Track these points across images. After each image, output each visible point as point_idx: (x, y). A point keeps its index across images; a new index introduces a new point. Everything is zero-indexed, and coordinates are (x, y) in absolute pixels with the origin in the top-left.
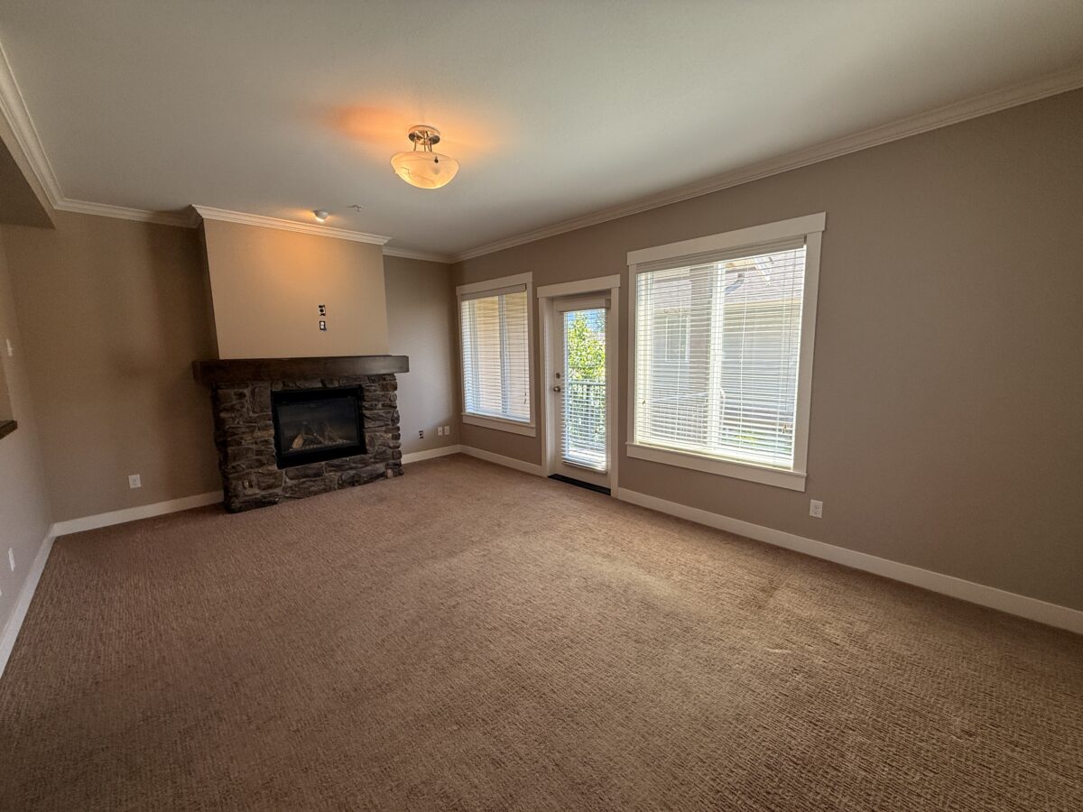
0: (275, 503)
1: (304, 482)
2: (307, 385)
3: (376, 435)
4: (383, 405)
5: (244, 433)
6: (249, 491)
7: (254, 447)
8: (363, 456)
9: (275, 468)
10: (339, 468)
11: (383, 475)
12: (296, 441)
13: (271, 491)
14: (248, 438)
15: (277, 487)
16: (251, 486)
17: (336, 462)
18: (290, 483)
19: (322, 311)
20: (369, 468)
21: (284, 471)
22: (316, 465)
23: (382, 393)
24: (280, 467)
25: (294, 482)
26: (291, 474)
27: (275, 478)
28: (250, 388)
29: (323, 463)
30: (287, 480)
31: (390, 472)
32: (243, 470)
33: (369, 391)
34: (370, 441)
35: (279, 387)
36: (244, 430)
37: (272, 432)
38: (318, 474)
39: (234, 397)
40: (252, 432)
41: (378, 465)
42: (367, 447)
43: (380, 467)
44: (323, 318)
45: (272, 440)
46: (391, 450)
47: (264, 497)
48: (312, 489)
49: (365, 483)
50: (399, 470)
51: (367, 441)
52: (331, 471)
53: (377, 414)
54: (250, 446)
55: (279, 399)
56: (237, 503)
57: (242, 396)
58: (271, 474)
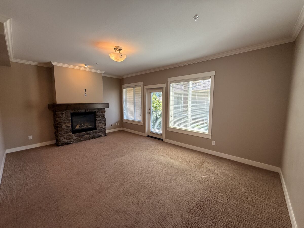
0: (71, 143)
1: (79, 138)
2: (81, 111)
3: (99, 125)
4: (101, 117)
5: (63, 124)
6: (64, 140)
7: (66, 128)
8: (96, 130)
9: (71, 134)
10: (89, 134)
11: (101, 136)
12: (77, 126)
13: (70, 140)
14: (64, 125)
15: (71, 139)
16: (64, 139)
17: (88, 132)
18: (75, 138)
19: (85, 91)
20: (97, 134)
21: (74, 135)
22: (83, 133)
23: (101, 113)
24: (73, 133)
25: (77, 138)
26: (75, 135)
27: (71, 137)
28: (65, 112)
29: (85, 132)
30: (75, 137)
31: (103, 135)
32: (62, 134)
33: (98, 113)
34: (98, 126)
35: (73, 112)
36: (63, 123)
37: (71, 124)
38: (83, 136)
39: (60, 114)
40: (65, 124)
41: (100, 133)
42: (97, 128)
43: (100, 134)
44: (85, 93)
45: (71, 126)
46: (103, 129)
47: (68, 142)
48: (82, 140)
49: (96, 138)
50: (105, 134)
51: (97, 126)
52: (87, 135)
53: (100, 119)
54: (65, 128)
55: (73, 115)
56: (60, 144)
57: (63, 114)
58: (70, 135)
